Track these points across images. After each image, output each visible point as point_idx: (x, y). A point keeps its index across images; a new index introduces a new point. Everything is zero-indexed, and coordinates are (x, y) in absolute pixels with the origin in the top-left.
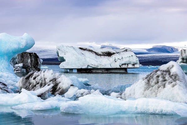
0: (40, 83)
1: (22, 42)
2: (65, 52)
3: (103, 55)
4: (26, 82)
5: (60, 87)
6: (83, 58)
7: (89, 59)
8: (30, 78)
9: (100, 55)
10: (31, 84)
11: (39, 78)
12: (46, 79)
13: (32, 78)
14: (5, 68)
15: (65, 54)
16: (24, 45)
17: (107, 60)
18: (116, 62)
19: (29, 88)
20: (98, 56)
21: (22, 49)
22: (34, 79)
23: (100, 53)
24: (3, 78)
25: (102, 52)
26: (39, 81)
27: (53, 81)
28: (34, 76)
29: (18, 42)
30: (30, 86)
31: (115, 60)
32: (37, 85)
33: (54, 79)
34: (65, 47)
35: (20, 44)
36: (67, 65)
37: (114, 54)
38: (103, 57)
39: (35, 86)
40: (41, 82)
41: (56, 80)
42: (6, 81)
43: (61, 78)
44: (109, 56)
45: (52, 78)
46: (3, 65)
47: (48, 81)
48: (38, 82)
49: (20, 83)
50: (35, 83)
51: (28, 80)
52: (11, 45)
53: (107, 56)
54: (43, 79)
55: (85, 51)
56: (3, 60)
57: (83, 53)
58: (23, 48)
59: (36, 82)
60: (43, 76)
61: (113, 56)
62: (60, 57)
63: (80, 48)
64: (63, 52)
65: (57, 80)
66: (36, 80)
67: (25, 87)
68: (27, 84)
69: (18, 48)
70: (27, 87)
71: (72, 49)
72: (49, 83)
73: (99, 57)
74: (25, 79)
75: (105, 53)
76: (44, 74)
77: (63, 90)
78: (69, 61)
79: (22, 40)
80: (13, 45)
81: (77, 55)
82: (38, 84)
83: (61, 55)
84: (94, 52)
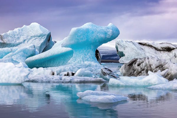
0: (145, 69)
1: (108, 32)
2: (125, 47)
3: (162, 50)
4: (130, 68)
5: (168, 73)
6: (143, 53)
7: (149, 54)
8: (134, 65)
9: (160, 50)
10: (135, 70)
11: (144, 64)
12: (152, 65)
13: (136, 65)
14: (91, 57)
15: (124, 49)
16: (111, 35)
17: (167, 55)
18: (176, 57)
19: (133, 74)
20: (157, 51)
21: (108, 38)
22: (139, 65)
23: (159, 48)
24: (92, 67)
25: (161, 47)
26: (144, 67)
27: (160, 68)
28: (137, 63)
29: (105, 32)
30: (135, 72)
31: (175, 55)
32: (142, 72)
33: (160, 65)
34: (125, 42)
35: (106, 34)
36: (127, 60)
37: (174, 49)
38: (162, 52)
39: (141, 72)
40: (147, 68)
41: (162, 67)
42: (96, 70)
43: (168, 64)
44: (168, 51)
45: (158, 65)
46: (89, 54)
47: (154, 68)
48: (143, 69)
49: (122, 69)
50: (140, 70)
51: (132, 66)
52: (98, 35)
53: (167, 51)
54: (148, 65)
55: (145, 46)
56: (89, 50)
57: (142, 48)
58: (110, 37)
59: (141, 68)
60: (147, 63)
61: (173, 52)
62: (120, 52)
63: (140, 43)
64: (122, 47)
65: (164, 66)
66: (141, 67)
67: (129, 73)
68: (131, 71)
69: (105, 38)
70: (131, 73)
71: (131, 44)
72: (155, 70)
73: (159, 52)
74: (128, 66)
75: (165, 49)
76: (149, 61)
77: (172, 76)
78: (129, 56)
79: (108, 30)
80: (99, 34)
81: (137, 50)
82: (143, 70)
83: (120, 50)
84: (153, 47)
